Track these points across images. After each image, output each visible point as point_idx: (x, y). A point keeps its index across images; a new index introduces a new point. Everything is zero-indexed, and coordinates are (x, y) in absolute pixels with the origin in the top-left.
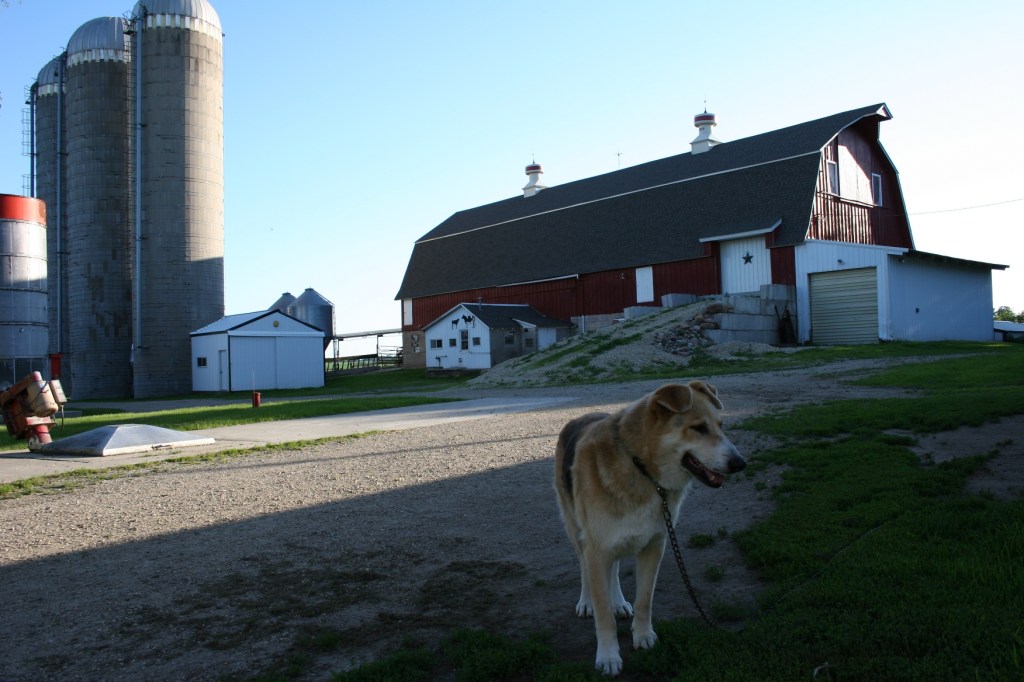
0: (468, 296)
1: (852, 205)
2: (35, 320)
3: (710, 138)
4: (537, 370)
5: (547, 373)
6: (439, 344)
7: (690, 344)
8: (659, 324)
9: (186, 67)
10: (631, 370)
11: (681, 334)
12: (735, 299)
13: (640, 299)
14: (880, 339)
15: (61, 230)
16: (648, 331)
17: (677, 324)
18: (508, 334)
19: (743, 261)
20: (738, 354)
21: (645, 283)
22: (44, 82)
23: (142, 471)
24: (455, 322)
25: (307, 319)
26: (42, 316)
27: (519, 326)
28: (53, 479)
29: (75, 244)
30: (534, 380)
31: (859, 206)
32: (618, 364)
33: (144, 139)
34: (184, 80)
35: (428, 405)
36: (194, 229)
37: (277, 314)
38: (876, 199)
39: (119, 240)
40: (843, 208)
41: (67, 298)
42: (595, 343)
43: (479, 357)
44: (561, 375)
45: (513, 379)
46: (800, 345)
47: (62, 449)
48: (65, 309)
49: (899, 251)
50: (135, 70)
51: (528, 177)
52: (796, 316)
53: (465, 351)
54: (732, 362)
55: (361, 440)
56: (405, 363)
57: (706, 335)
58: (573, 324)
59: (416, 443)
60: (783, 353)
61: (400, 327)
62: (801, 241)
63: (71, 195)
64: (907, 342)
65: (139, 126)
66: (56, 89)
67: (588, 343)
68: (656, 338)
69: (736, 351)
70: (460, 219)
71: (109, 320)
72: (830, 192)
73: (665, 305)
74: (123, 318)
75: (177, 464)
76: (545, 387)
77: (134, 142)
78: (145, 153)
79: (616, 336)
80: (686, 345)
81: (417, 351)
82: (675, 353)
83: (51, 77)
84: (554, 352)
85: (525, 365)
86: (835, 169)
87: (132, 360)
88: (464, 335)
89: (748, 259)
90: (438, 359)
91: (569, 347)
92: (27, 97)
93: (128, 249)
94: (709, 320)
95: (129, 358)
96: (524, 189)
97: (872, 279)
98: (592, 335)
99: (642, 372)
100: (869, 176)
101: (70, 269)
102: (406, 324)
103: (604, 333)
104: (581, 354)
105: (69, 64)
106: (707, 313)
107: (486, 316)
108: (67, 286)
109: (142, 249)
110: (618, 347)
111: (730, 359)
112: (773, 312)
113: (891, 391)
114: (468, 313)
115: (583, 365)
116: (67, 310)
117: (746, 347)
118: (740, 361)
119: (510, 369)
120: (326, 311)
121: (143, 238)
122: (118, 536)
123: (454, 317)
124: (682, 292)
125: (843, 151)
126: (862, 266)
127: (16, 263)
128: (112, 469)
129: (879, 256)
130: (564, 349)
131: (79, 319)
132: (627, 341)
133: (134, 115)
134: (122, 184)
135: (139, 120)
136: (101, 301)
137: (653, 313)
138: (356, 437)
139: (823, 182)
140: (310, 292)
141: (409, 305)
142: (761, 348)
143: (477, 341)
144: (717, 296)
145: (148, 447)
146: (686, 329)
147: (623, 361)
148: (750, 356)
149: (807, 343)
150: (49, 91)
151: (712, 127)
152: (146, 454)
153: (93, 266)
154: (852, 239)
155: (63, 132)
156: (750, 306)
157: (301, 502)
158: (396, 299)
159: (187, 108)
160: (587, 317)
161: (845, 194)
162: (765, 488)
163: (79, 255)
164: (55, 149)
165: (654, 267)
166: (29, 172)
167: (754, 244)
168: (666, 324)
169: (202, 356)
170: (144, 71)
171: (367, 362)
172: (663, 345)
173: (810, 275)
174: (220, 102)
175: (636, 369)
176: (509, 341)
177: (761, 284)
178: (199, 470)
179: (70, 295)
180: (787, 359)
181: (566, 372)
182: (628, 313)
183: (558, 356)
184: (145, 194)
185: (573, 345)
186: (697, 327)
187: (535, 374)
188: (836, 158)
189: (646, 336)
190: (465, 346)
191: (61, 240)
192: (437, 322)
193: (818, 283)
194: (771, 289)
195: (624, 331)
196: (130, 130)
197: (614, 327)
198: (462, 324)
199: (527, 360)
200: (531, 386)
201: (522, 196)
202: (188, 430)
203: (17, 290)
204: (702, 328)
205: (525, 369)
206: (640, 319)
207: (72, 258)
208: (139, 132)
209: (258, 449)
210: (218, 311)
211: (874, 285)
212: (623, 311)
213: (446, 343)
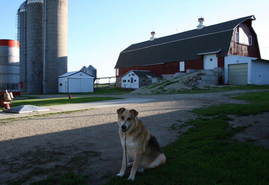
0: (133, 68)
1: (242, 45)
2: (16, 73)
3: (202, 25)
4: (149, 90)
5: (152, 91)
6: (125, 81)
7: (192, 84)
8: (184, 78)
9: (58, 4)
10: (175, 91)
11: (190, 81)
12: (206, 71)
13: (181, 70)
14: (248, 84)
15: (25, 48)
16: (181, 80)
17: (189, 78)
18: (144, 79)
19: (210, 60)
20: (205, 87)
21: (182, 66)
22: (21, 8)
23: (26, 118)
24: (130, 75)
25: (90, 74)
26: (18, 72)
27: (147, 77)
28: (3, 120)
29: (29, 52)
30: (148, 93)
31: (244, 45)
32: (171, 89)
33: (47, 24)
34: (57, 8)
35: (114, 100)
36: (60, 48)
37: (81, 72)
38: (250, 43)
39: (40, 51)
40: (240, 46)
41: (27, 67)
42: (166, 83)
43: (136, 85)
44: (155, 91)
45: (142, 92)
46: (224, 85)
47: (10, 111)
48: (26, 70)
49: (255, 59)
50: (44, 5)
51: (151, 35)
52: (224, 76)
53: (132, 83)
54: (203, 89)
55: (88, 111)
56: (116, 86)
57: (197, 81)
58: (162, 77)
59: (101, 112)
60: (218, 87)
61: (115, 76)
62: (226, 55)
63: (28, 39)
64: (256, 85)
65: (45, 21)
66: (24, 10)
67: (164, 82)
68: (183, 82)
69: (205, 86)
70: (133, 47)
71: (37, 73)
72: (236, 41)
73: (187, 72)
74: (41, 72)
75: (36, 117)
76: (150, 95)
77: (44, 25)
78: (47, 28)
79: (172, 81)
80: (191, 84)
81: (120, 83)
82: (188, 86)
83: (23, 7)
84: (154, 85)
85: (146, 88)
86: (238, 35)
87: (43, 84)
88: (132, 79)
89: (211, 60)
90: (125, 85)
91: (159, 83)
92: (17, 12)
93: (42, 54)
94: (199, 77)
95: (42, 83)
96: (150, 39)
97: (246, 67)
98: (165, 80)
99: (178, 91)
100: (248, 36)
101: (27, 59)
102: (117, 75)
103: (169, 80)
104: (161, 86)
105: (28, 3)
106: (198, 75)
107: (138, 74)
108: (27, 63)
109: (46, 54)
110: (172, 84)
111: (203, 88)
112: (217, 75)
113: (242, 101)
114: (133, 73)
115: (162, 89)
116: (27, 70)
117: (208, 85)
118: (206, 89)
119: (142, 89)
120: (95, 71)
121: (46, 51)
122: (8, 138)
123: (129, 74)
124: (192, 69)
125: (240, 29)
126: (244, 63)
127: (11, 58)
128: (19, 118)
129: (249, 60)
130: (157, 84)
131: (30, 72)
132: (175, 82)
133: (44, 18)
134: (41, 36)
135: (45, 19)
136: (35, 68)
137: (183, 75)
138: (87, 110)
139: (234, 38)
140: (90, 66)
141: (118, 70)
142: (212, 85)
143: (135, 81)
144: (202, 70)
145: (31, 111)
146: (192, 79)
147: (173, 88)
148: (209, 88)
149: (227, 84)
150: (22, 11)
151: (203, 22)
152: (30, 113)
153: (33, 58)
154: (242, 55)
155: (26, 22)
156: (211, 73)
157: (59, 130)
158: (115, 68)
159: (58, 15)
160: (166, 75)
161: (240, 42)
162: (181, 133)
163: (30, 55)
164: (24, 26)
165: (185, 61)
166: (17, 33)
167: (213, 55)
168: (186, 78)
169: (61, 83)
170: (47, 5)
171: (106, 85)
172: (185, 84)
173: (228, 65)
174: (67, 14)
175: (176, 90)
176: (144, 81)
177: (215, 67)
178: (41, 119)
179: (27, 66)
180: (219, 89)
181: (157, 91)
182: (176, 74)
183: (155, 86)
184: (47, 39)
185: (160, 83)
186: (195, 79)
187: (148, 91)
188: (238, 31)
189: (180, 81)
190: (132, 82)
191: (25, 51)
192: (125, 75)
193: (231, 67)
194: (217, 68)
195: (174, 79)
196: (43, 21)
197: (172, 78)
198: (131, 76)
199: (147, 87)
200: (147, 94)
201: (150, 40)
202: (46, 106)
203: (12, 65)
204: (196, 79)
205: (146, 89)
206: (179, 76)
207: (28, 56)
208: (45, 22)
209: (59, 113)
210: (66, 71)
211: (247, 69)
212: (175, 74)
213: (127, 81)
